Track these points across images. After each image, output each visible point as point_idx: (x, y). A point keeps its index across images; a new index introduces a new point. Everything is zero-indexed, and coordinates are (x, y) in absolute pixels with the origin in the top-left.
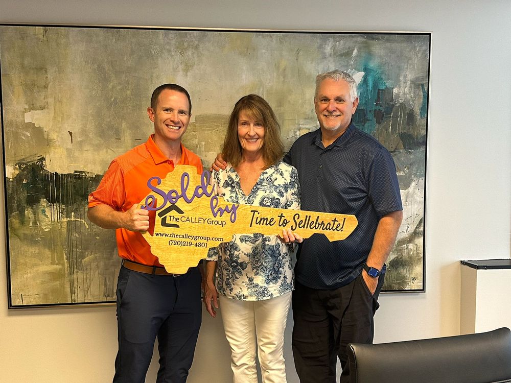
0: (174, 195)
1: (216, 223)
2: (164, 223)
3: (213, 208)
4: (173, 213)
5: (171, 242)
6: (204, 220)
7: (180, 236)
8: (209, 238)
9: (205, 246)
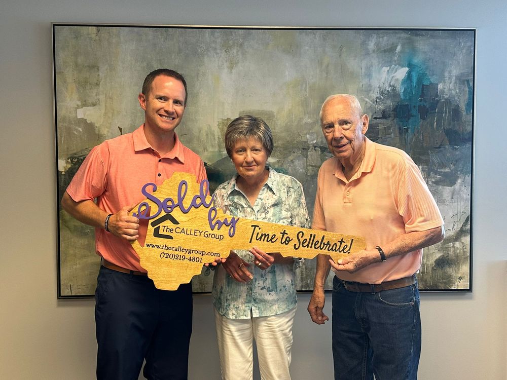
1: (213, 236)
2: (157, 234)
3: (210, 220)
4: (168, 223)
5: (162, 255)
6: (200, 233)
7: (174, 249)
8: (204, 253)
9: (200, 261)
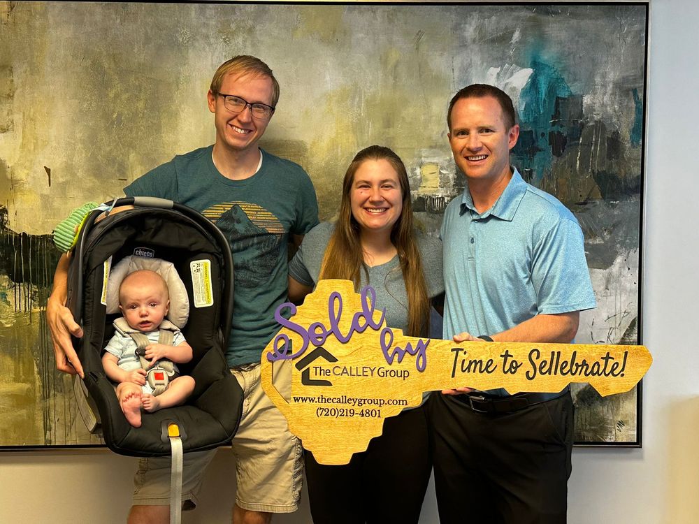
0: (319, 331)
1: (393, 374)
2: (306, 380)
3: (385, 349)
4: (321, 362)
5: (320, 412)
6: (372, 371)
7: (335, 401)
8: (382, 401)
9: (377, 415)
